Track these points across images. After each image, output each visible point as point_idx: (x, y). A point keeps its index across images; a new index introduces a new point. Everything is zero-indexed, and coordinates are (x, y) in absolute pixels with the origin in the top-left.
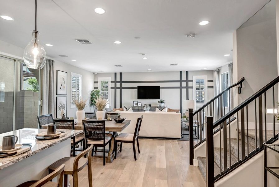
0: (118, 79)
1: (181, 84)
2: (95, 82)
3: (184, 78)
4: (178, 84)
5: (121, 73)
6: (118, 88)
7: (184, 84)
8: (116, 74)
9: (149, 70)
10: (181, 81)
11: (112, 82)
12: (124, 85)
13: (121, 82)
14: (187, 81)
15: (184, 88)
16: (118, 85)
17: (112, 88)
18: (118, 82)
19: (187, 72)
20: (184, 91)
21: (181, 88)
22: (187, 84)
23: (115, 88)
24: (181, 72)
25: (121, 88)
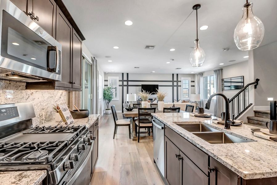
0: (125, 78)
1: (173, 84)
2: (105, 81)
3: (175, 79)
4: (171, 84)
5: (128, 74)
6: (125, 86)
7: (175, 84)
8: (123, 74)
9: (153, 72)
10: (173, 81)
11: (120, 81)
12: (130, 83)
13: (128, 81)
14: (177, 81)
15: (175, 86)
16: (125, 83)
17: (120, 86)
18: (125, 81)
19: (177, 75)
20: (175, 88)
21: (173, 86)
22: (177, 84)
23: (123, 86)
24: (173, 75)
25: (128, 86)
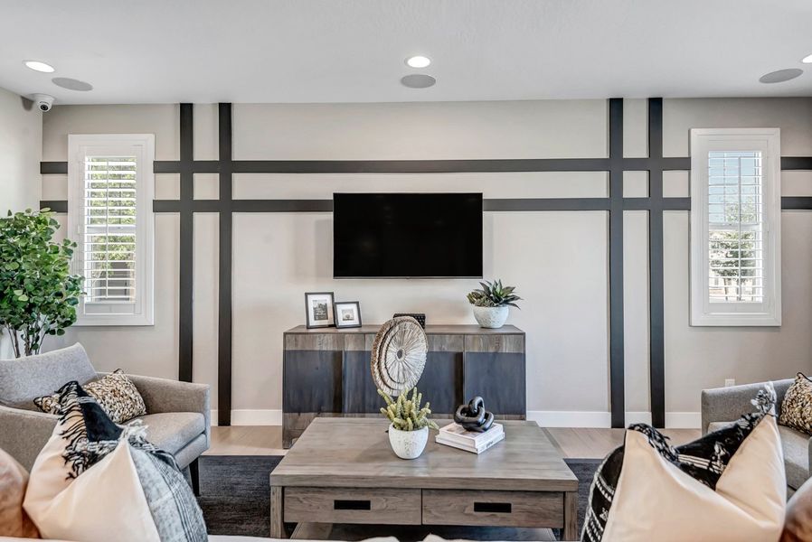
0: (206, 148)
1: (615, 185)
2: (47, 168)
3: (635, 144)
5: (225, 110)
6: (206, 206)
7: (636, 184)
8: (186, 111)
10: (615, 164)
11: (161, 167)
12: (245, 187)
13: (226, 166)
14: (656, 164)
15: (635, 204)
16: (206, 186)
17: (160, 206)
18: (207, 167)
19: (655, 104)
20: (635, 223)
21: (615, 205)
22: (655, 184)
23: (186, 207)
24: (616, 105)
25: (226, 206)
